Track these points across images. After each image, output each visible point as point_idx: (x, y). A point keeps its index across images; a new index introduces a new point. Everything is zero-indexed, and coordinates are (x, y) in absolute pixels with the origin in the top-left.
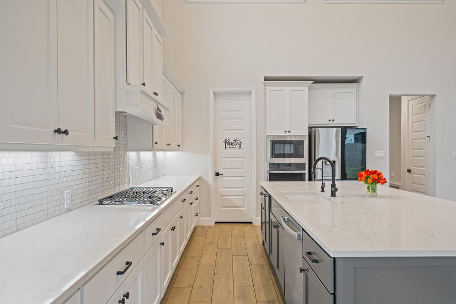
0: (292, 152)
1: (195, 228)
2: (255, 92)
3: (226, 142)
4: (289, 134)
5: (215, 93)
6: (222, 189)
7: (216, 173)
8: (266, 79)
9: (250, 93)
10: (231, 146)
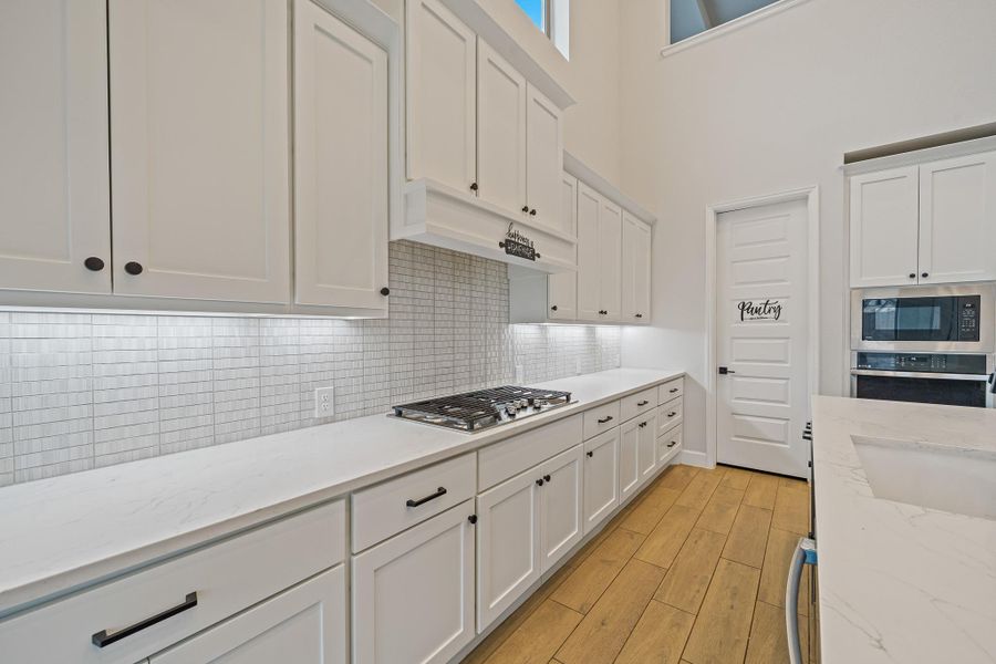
0: (937, 325)
1: (670, 468)
2: (817, 194)
3: (744, 306)
4: (923, 281)
5: (718, 213)
6: (733, 401)
7: (721, 368)
8: (849, 159)
9: (805, 199)
10: (756, 315)
